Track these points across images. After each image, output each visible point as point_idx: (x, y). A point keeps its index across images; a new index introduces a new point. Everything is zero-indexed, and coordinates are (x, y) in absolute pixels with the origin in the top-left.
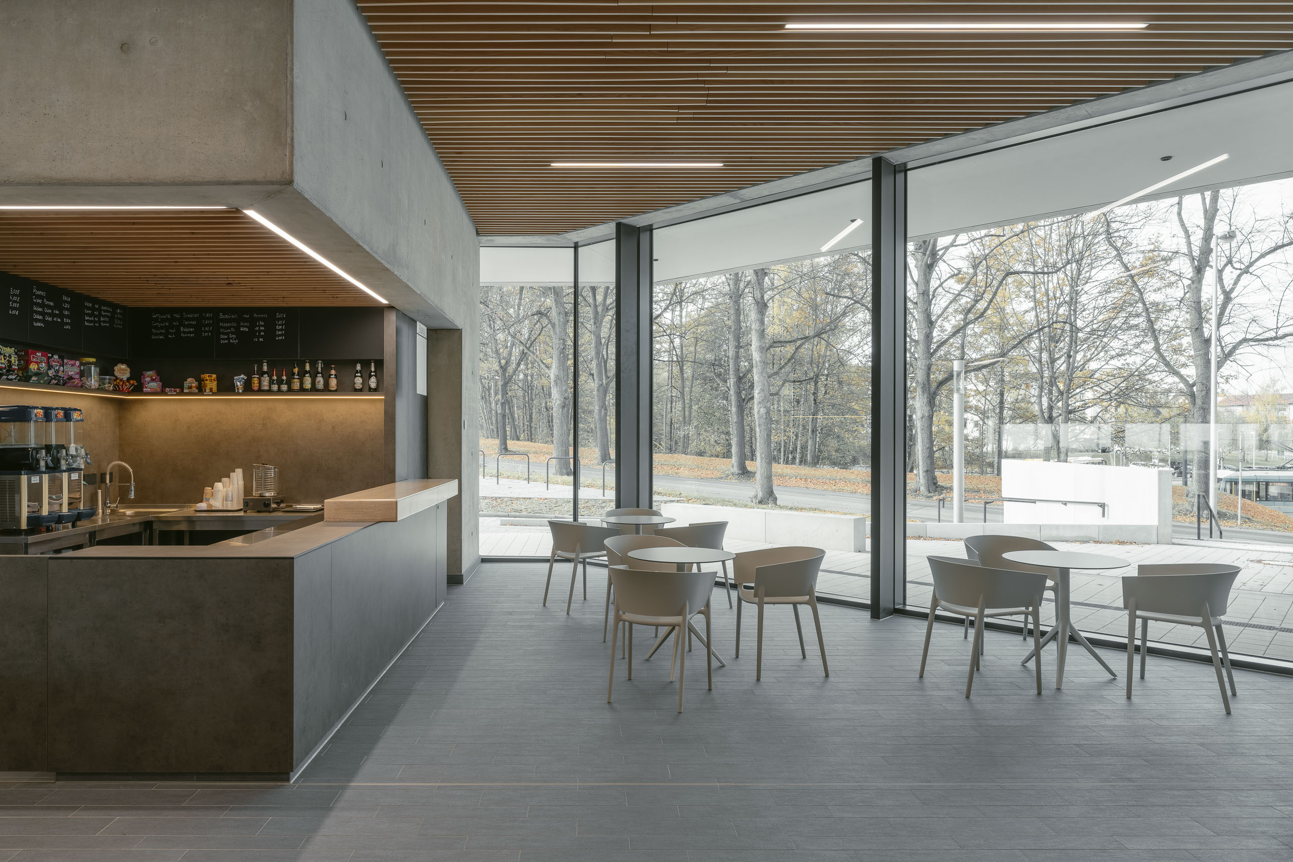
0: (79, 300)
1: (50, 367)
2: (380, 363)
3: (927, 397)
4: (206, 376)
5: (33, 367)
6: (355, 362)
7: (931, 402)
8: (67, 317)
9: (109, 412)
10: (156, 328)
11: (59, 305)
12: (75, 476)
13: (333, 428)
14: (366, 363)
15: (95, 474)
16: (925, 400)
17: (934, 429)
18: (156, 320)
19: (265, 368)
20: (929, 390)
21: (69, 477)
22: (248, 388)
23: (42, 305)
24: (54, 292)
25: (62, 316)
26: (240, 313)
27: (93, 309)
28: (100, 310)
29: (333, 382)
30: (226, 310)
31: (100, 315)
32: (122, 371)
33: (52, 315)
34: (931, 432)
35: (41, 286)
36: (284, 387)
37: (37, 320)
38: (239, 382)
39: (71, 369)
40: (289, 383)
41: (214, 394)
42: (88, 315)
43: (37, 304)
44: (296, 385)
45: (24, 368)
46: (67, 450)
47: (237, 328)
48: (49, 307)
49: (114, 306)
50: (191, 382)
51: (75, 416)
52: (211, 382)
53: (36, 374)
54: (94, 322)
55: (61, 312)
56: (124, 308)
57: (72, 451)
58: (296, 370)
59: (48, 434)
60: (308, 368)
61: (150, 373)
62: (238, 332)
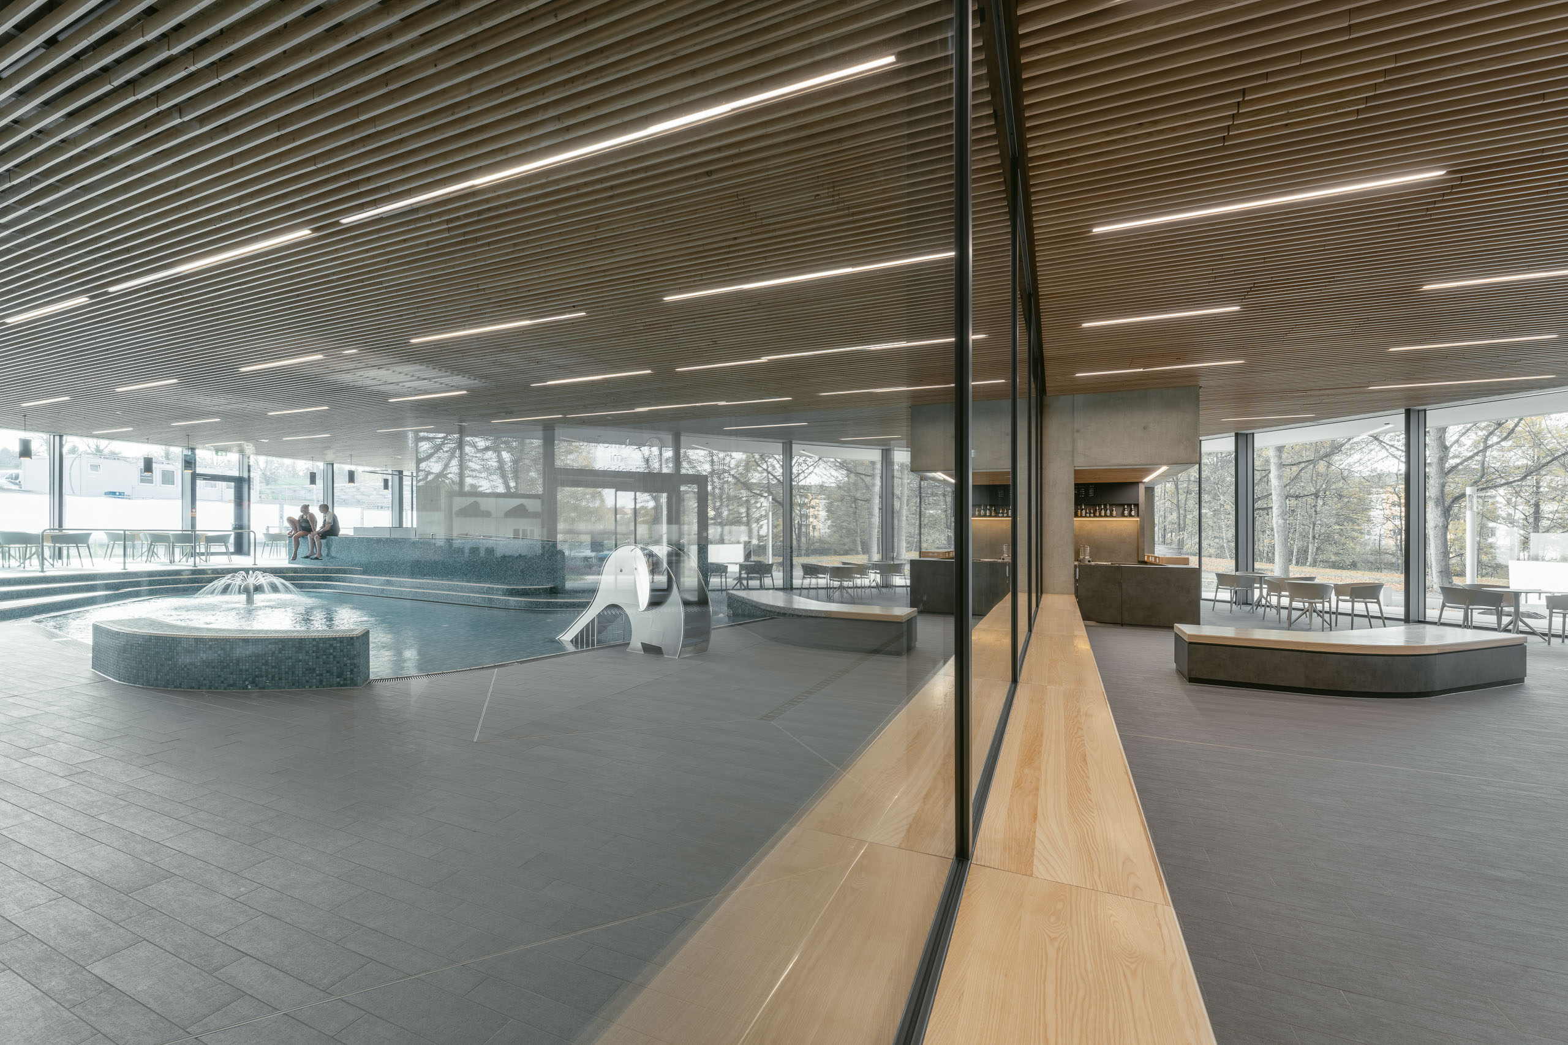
2: (1137, 505)
3: (1442, 510)
6: (1125, 505)
7: (1447, 513)
16: (1439, 513)
17: (1449, 536)
20: (1444, 504)
29: (1114, 513)
34: (1446, 539)
36: (1092, 515)
40: (1094, 513)
44: (1098, 514)
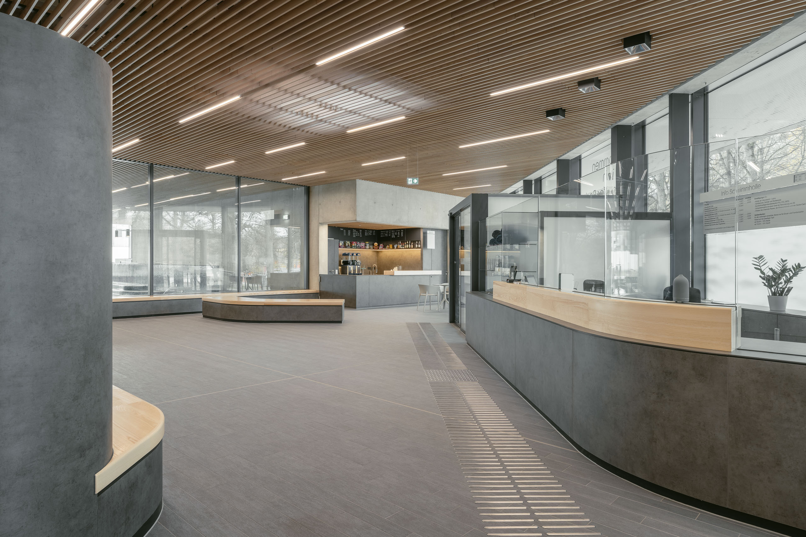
0: (364, 230)
1: (357, 244)
4: (390, 245)
5: (353, 245)
6: (416, 241)
8: (361, 234)
9: (375, 253)
10: (382, 234)
11: (359, 232)
12: (359, 266)
13: (414, 257)
14: (418, 241)
15: (370, 267)
18: (381, 233)
19: (400, 243)
21: (357, 267)
22: (397, 248)
23: (355, 233)
24: (358, 230)
25: (360, 234)
26: (396, 230)
27: (367, 232)
28: (369, 232)
29: (412, 246)
30: (393, 230)
31: (369, 233)
32: (376, 244)
33: (357, 234)
35: (355, 229)
36: (403, 247)
37: (354, 236)
38: (395, 247)
39: (363, 244)
41: (392, 249)
42: (366, 233)
43: (354, 233)
44: (405, 247)
45: (351, 245)
46: (356, 261)
47: (395, 234)
48: (356, 233)
49: (373, 230)
50: (388, 246)
51: (358, 254)
52: (391, 246)
53: (354, 246)
54: (368, 234)
55: (359, 233)
56: (376, 230)
57: (358, 261)
58: (405, 243)
59: (352, 258)
60: (408, 243)
61: (381, 244)
62: (395, 235)
